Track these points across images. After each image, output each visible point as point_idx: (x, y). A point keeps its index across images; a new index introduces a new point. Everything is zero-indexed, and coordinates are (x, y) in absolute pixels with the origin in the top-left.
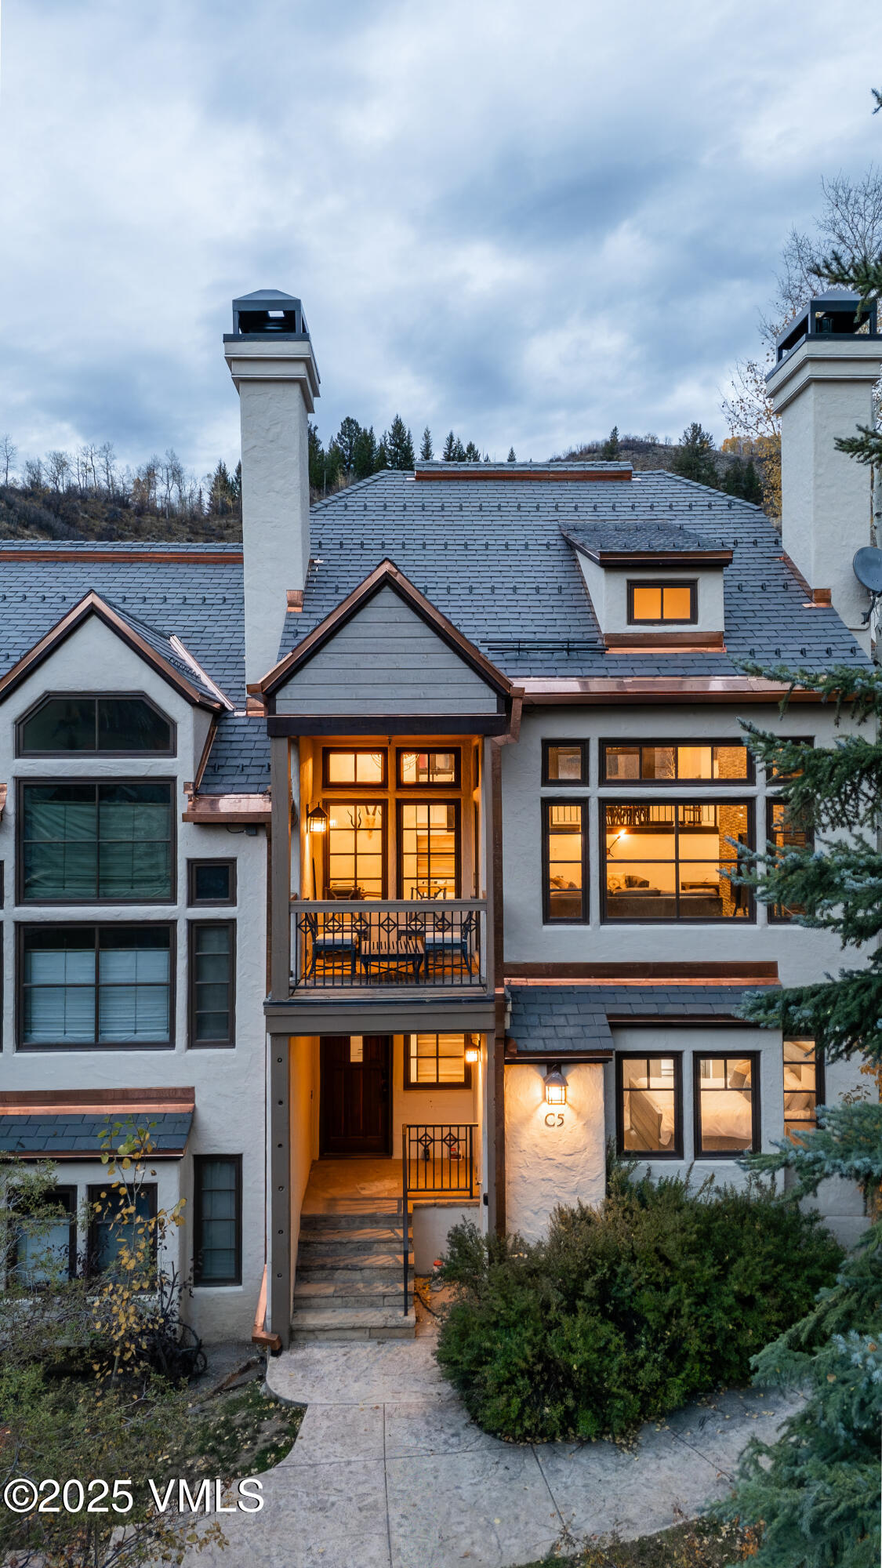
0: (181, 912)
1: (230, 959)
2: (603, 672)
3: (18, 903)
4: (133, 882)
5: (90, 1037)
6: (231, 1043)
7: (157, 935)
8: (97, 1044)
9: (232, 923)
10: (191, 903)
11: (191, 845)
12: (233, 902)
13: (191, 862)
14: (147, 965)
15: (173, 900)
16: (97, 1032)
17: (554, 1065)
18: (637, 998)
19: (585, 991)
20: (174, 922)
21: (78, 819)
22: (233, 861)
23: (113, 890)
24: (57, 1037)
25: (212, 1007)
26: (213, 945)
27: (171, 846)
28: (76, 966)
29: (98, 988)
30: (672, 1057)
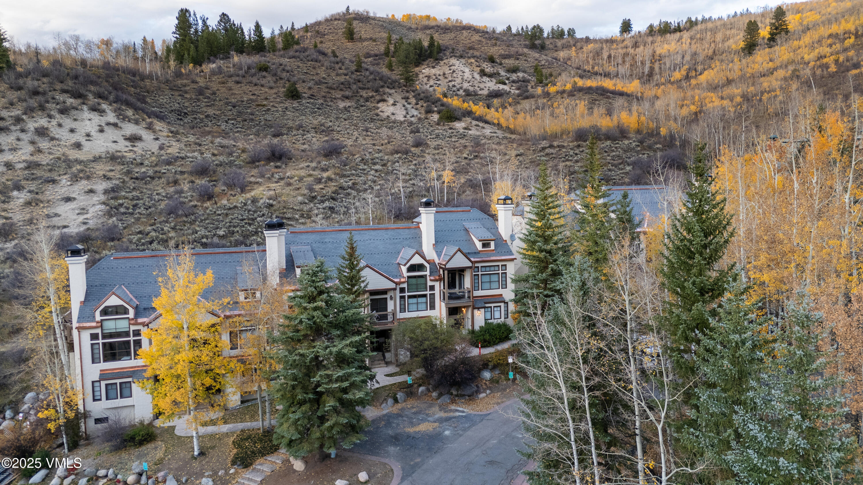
0: (428, 292)
1: (434, 298)
2: (480, 257)
3: (407, 293)
4: (421, 289)
5: (416, 310)
6: (435, 309)
7: (425, 296)
8: (418, 311)
9: (435, 293)
11: (429, 283)
12: (435, 291)
13: (429, 286)
14: (423, 300)
16: (418, 309)
17: (478, 309)
18: (486, 300)
20: (427, 294)
21: (413, 281)
22: (434, 285)
23: (419, 290)
24: (413, 310)
25: (432, 305)
26: (432, 296)
27: (426, 284)
28: (414, 300)
29: (417, 303)
30: (491, 307)
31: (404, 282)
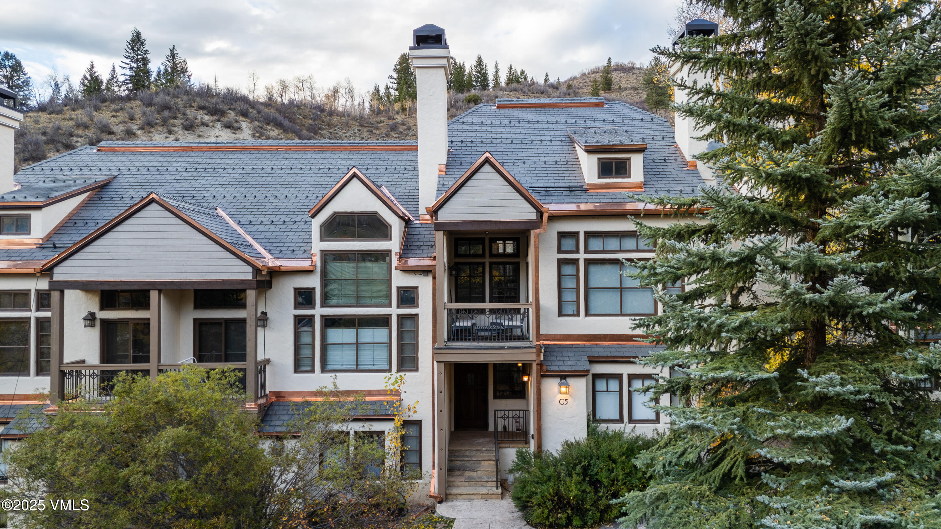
0: (394, 311)
1: (416, 333)
2: (586, 201)
3: (322, 306)
4: (371, 297)
5: (354, 367)
6: (417, 370)
7: (383, 321)
8: (357, 370)
9: (417, 315)
10: (398, 307)
11: (398, 280)
12: (417, 306)
13: (398, 288)
14: (380, 334)
15: (390, 305)
16: (357, 365)
17: (563, 376)
18: (602, 350)
19: (578, 347)
20: (391, 315)
21: (346, 269)
22: (416, 288)
23: (362, 301)
24: (339, 367)
25: (408, 353)
26: (408, 325)
27: (389, 280)
29: (357, 345)
30: (618, 377)
31: (308, 272)
